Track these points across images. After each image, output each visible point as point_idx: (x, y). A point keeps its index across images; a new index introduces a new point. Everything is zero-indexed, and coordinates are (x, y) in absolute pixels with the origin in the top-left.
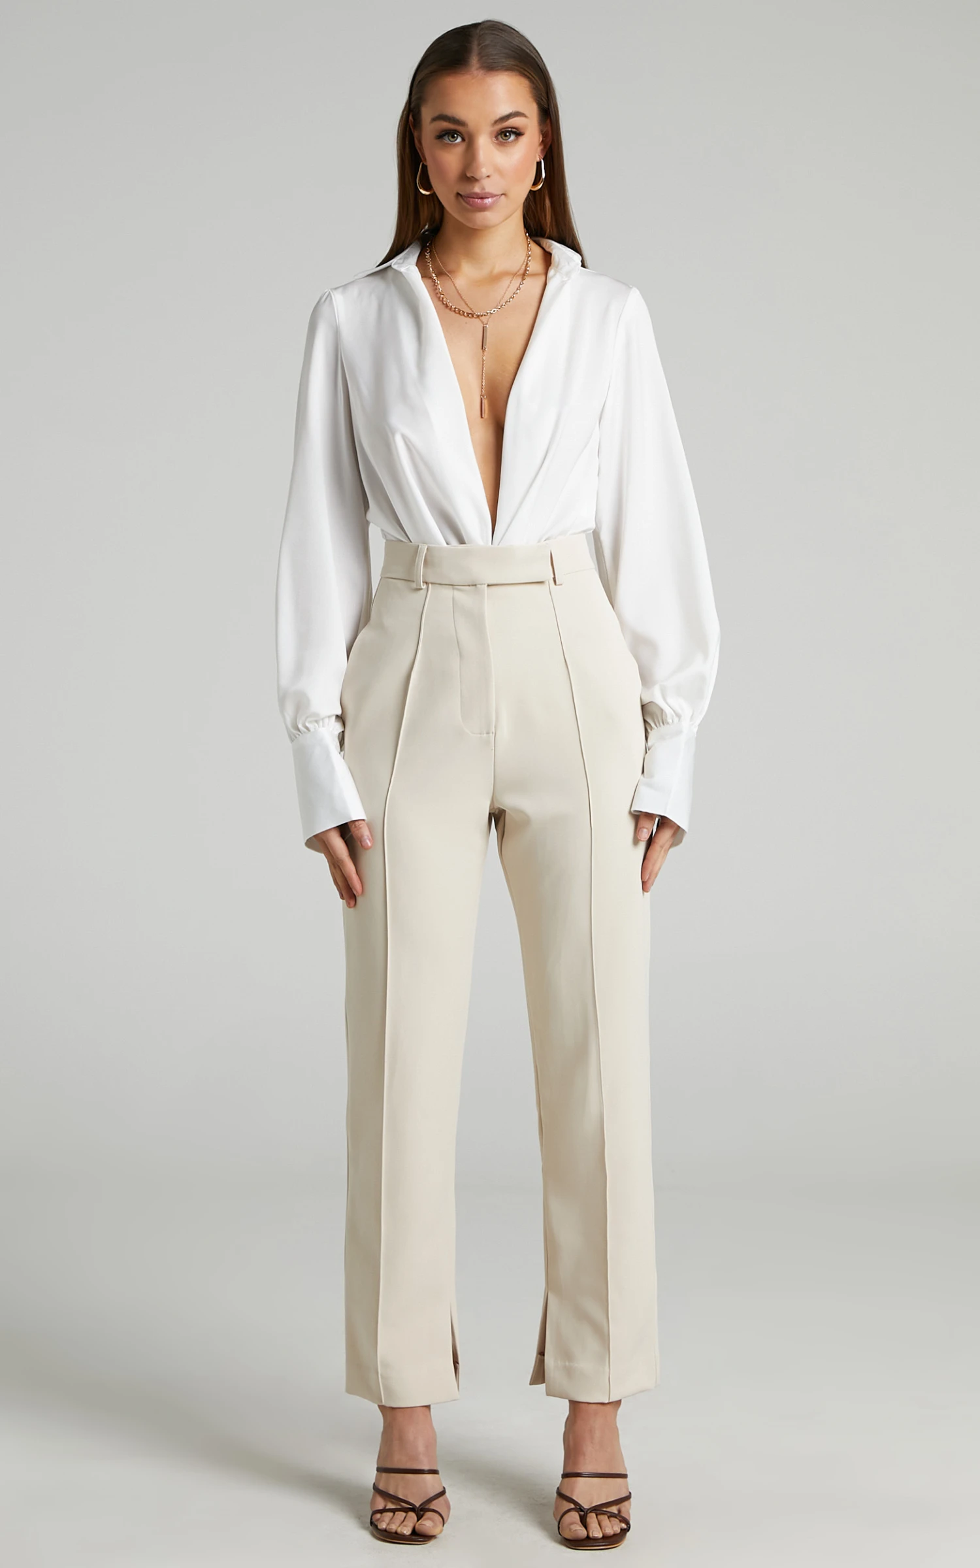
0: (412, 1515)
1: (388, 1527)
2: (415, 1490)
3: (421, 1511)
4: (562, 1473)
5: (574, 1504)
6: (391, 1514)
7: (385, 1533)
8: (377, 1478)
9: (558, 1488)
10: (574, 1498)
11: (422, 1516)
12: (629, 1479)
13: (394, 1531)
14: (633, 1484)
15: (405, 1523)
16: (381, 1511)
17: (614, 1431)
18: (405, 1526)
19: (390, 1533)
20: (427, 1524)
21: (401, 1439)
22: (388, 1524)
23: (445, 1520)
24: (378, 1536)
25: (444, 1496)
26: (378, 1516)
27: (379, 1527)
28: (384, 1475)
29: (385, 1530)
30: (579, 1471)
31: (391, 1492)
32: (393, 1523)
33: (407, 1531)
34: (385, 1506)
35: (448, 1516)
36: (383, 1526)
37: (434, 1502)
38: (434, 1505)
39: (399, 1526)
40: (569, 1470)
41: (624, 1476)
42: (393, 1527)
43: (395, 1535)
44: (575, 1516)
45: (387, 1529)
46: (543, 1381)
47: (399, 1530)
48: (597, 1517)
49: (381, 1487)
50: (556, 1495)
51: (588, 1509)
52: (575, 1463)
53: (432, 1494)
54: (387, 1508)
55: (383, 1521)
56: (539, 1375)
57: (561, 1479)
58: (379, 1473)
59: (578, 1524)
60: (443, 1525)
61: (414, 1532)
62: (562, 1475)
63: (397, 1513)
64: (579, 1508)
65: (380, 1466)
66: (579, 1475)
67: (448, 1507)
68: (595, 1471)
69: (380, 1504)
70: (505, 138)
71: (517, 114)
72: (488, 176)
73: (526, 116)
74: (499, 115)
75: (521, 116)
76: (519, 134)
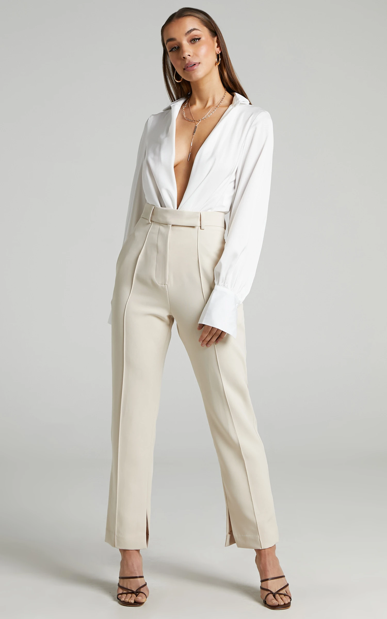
0: (134, 595)
1: (125, 600)
2: (133, 585)
3: (137, 593)
4: (260, 580)
5: (270, 592)
6: (126, 595)
7: (124, 602)
8: (120, 581)
9: (261, 586)
10: (269, 589)
11: (138, 595)
12: (285, 577)
13: (127, 601)
14: (288, 579)
15: (131, 598)
16: (121, 594)
17: (276, 559)
18: (132, 599)
19: (126, 602)
20: (140, 599)
21: (127, 565)
22: (125, 599)
23: (147, 597)
24: (122, 604)
25: (146, 586)
26: (120, 596)
27: (121, 600)
28: (122, 580)
29: (124, 601)
30: (268, 578)
31: (125, 587)
32: (127, 598)
33: (133, 601)
34: (123, 592)
35: (149, 594)
36: (123, 599)
37: (142, 589)
38: (142, 590)
39: (129, 599)
40: (263, 579)
41: (284, 576)
42: (127, 600)
43: (128, 603)
44: (271, 596)
45: (125, 601)
46: (235, 542)
47: (129, 601)
48: (279, 596)
49: (121, 585)
50: (260, 589)
51: (276, 593)
52: (266, 575)
53: (141, 586)
54: (124, 592)
55: (123, 597)
56: (232, 541)
57: (261, 583)
58: (120, 579)
59: (273, 599)
60: (146, 598)
61: (135, 602)
62: (261, 581)
63: (128, 595)
64: (272, 593)
65: (120, 576)
66: (267, 580)
67: (148, 591)
68: (274, 577)
69: (121, 591)
70: (194, 42)
71: (194, 29)
72: (189, 55)
73: (199, 30)
74: (186, 32)
75: (197, 30)
76: (199, 39)
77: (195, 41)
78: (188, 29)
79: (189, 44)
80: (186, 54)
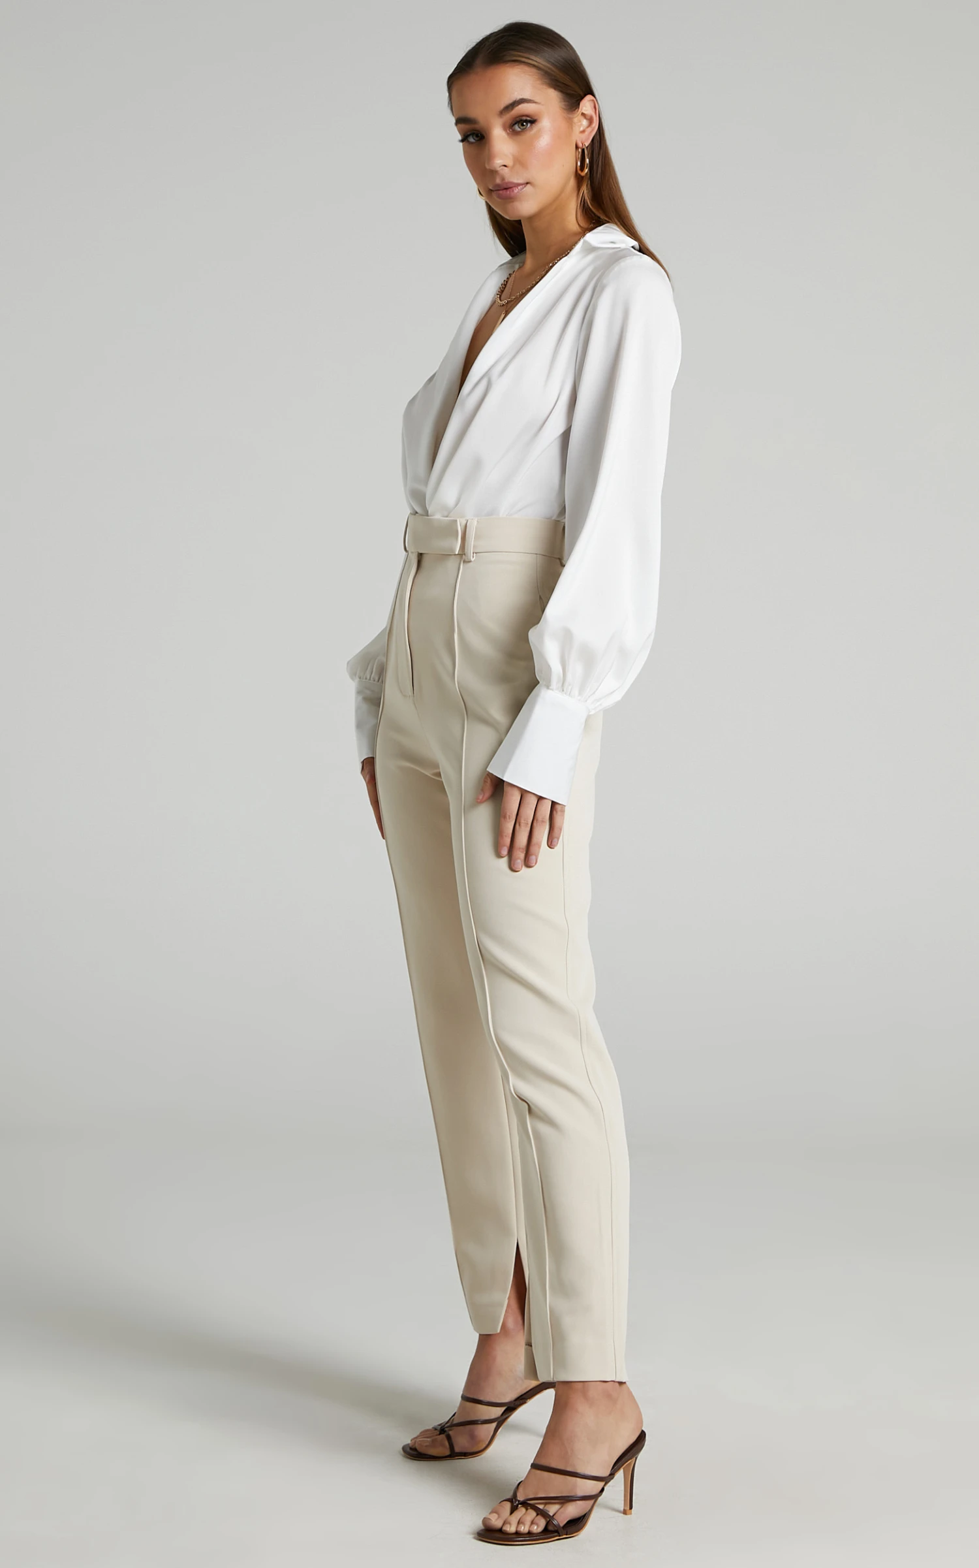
70: (522, 127)
71: (522, 101)
72: (505, 166)
73: (535, 103)
74: (502, 106)
75: (527, 103)
76: (533, 122)
77: (523, 125)
78: (507, 101)
79: (508, 134)
80: (498, 162)
